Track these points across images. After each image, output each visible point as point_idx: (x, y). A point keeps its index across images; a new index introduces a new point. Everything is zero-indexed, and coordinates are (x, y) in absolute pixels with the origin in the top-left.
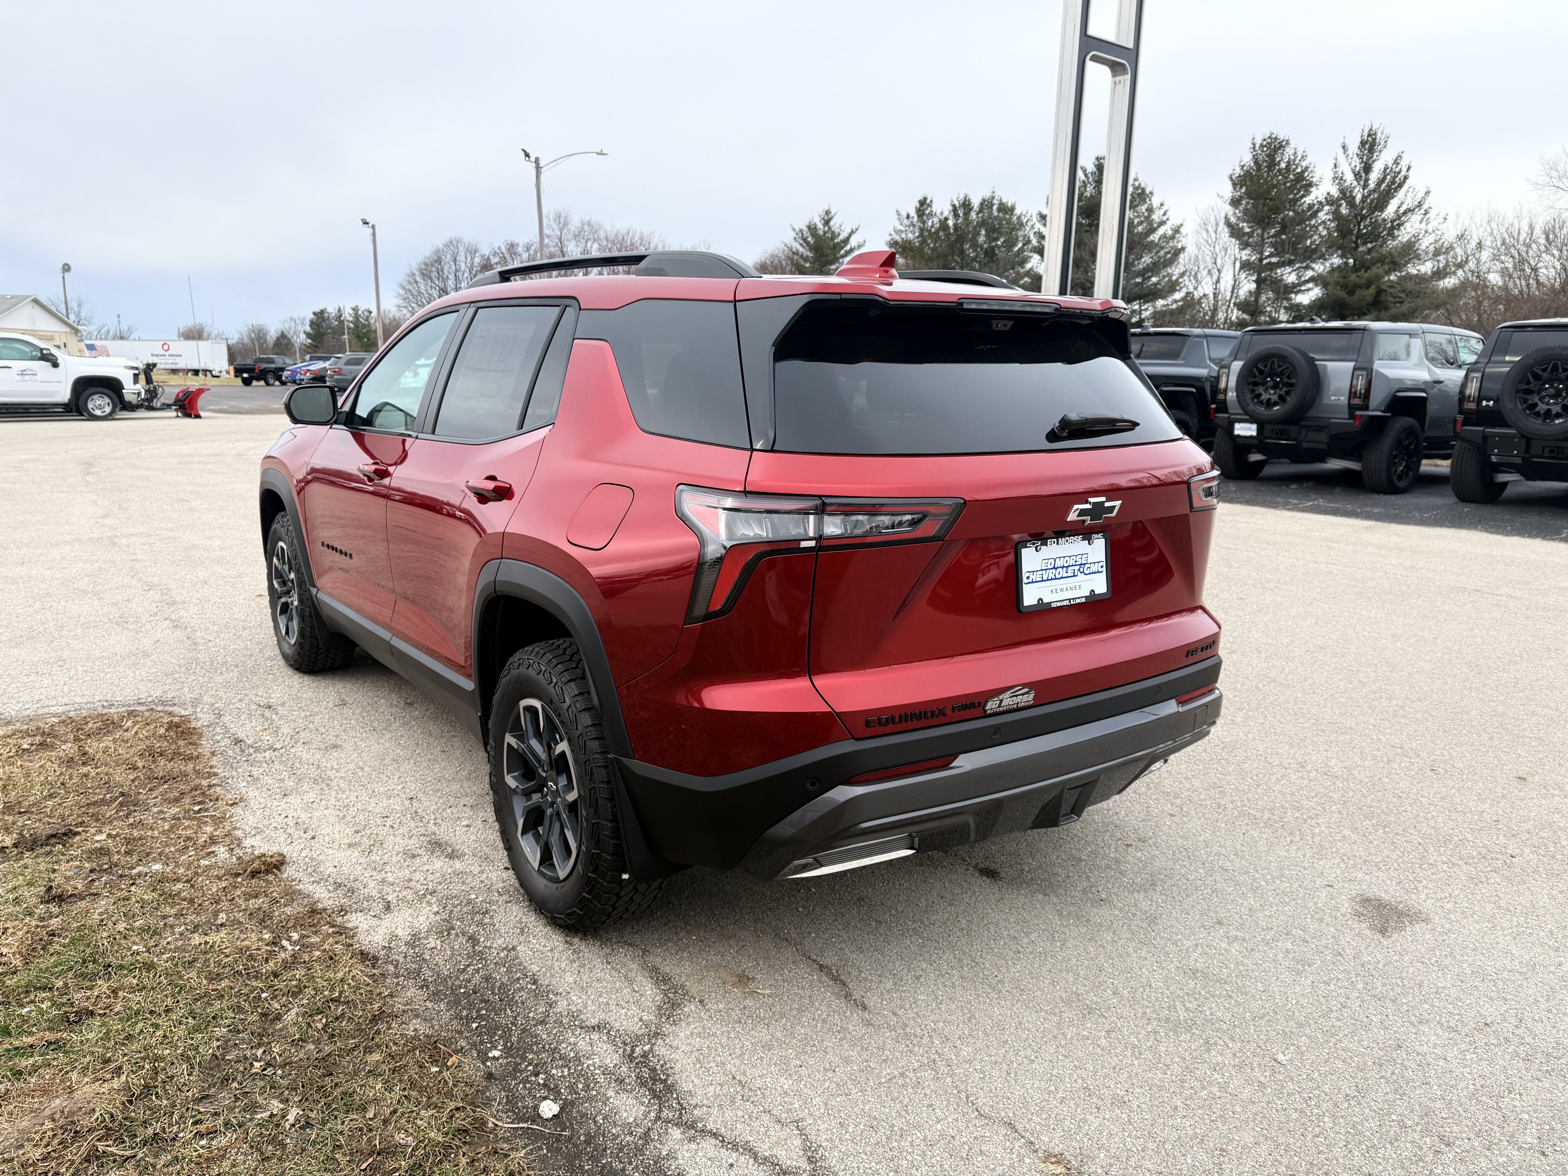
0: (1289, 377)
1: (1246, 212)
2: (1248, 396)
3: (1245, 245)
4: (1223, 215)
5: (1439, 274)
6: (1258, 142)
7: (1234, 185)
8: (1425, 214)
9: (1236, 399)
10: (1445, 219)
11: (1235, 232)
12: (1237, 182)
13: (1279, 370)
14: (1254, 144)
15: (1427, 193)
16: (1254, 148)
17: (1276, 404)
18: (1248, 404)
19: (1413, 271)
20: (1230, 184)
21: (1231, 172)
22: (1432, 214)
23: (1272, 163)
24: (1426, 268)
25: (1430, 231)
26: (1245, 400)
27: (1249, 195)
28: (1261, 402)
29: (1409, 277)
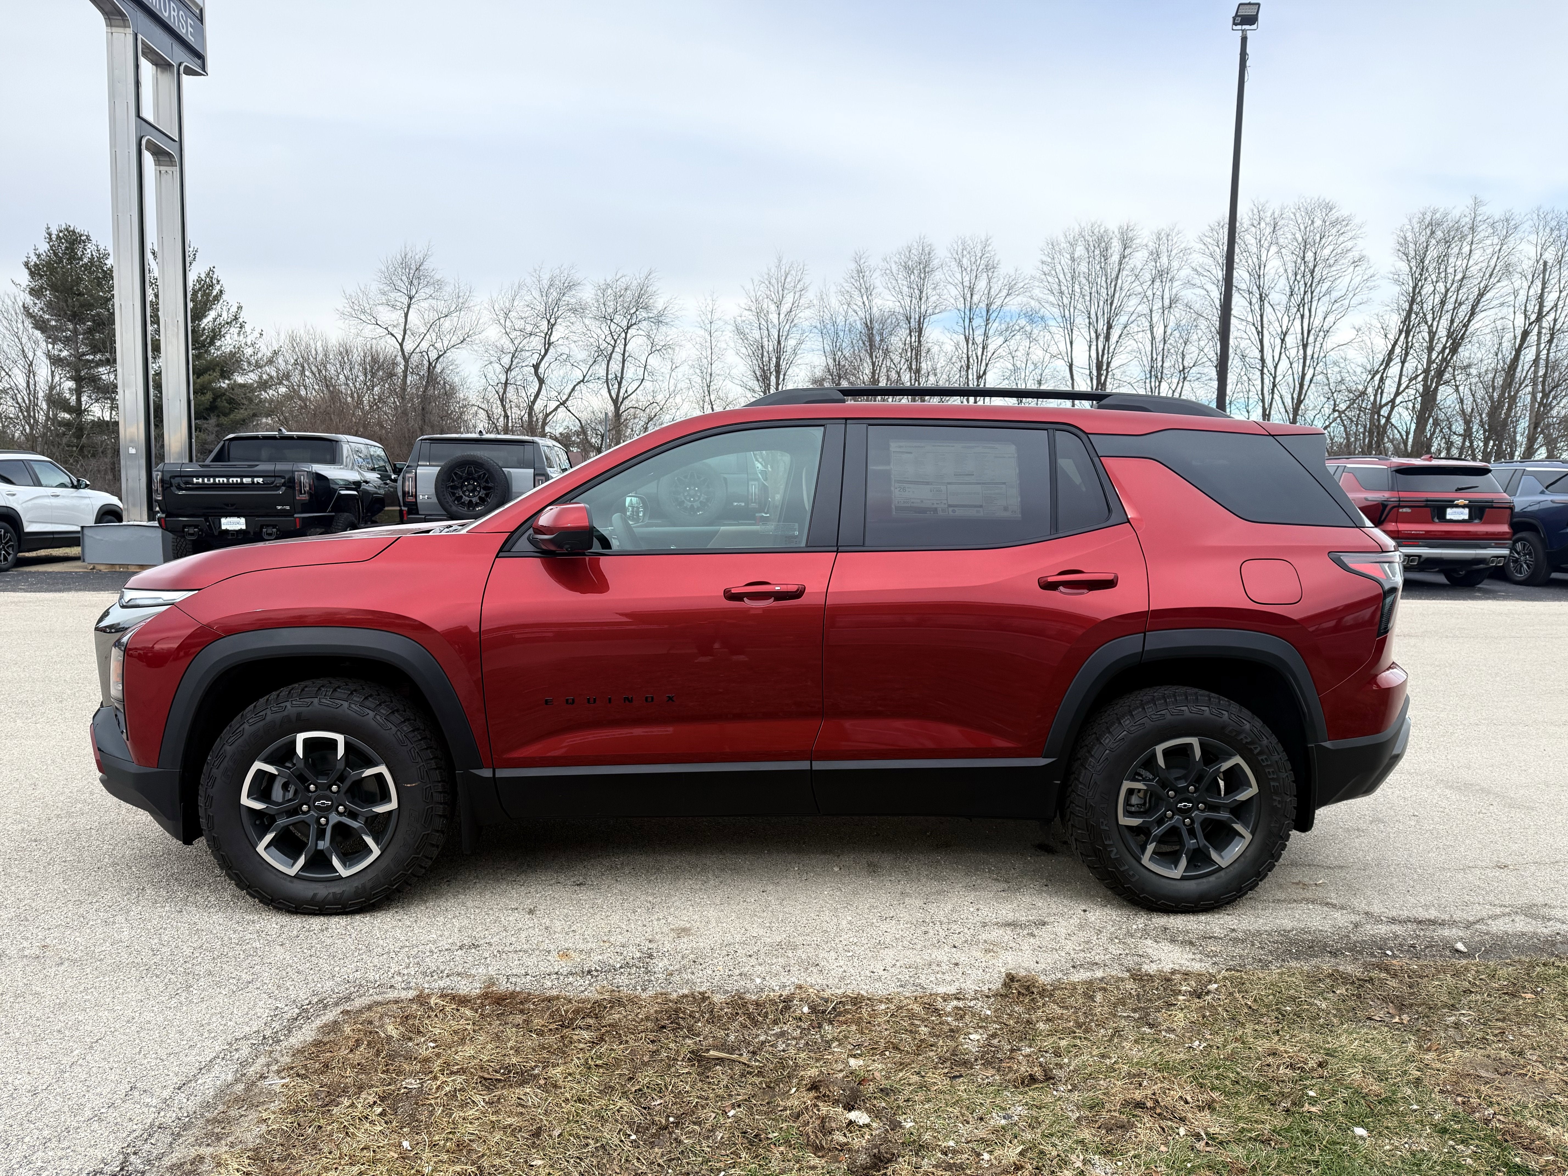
0: (487, 482)
1: (49, 304)
2: (450, 499)
3: (53, 339)
4: (21, 304)
5: (264, 385)
6: (54, 232)
7: (32, 274)
8: (241, 328)
9: (435, 500)
10: (261, 334)
11: (40, 325)
12: (34, 271)
13: (476, 475)
14: (50, 235)
15: (240, 308)
16: (51, 239)
17: (477, 505)
18: (451, 506)
19: (240, 380)
20: (26, 272)
21: (26, 260)
22: (248, 328)
23: (72, 256)
24: (251, 378)
25: (249, 343)
26: (448, 502)
27: (54, 288)
28: (463, 504)
29: (235, 386)
